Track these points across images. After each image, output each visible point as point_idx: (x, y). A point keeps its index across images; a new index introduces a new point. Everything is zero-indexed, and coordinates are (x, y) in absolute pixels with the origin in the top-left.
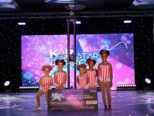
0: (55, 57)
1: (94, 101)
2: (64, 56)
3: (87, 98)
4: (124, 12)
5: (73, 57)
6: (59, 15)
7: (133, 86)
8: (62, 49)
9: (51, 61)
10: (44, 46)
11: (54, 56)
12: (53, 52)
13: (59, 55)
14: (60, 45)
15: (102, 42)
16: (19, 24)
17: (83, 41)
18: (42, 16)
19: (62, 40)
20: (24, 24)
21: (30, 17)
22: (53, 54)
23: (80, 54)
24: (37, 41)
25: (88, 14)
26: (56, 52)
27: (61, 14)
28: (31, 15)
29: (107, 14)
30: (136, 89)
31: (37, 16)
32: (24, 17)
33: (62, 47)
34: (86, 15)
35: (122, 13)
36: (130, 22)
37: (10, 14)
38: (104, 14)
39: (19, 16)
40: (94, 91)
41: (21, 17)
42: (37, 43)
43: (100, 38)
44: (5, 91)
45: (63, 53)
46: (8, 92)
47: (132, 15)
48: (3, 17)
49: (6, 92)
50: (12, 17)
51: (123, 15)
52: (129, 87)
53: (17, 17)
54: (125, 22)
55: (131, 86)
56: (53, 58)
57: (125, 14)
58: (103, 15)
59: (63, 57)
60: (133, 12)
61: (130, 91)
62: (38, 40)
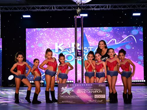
0: (61, 50)
1: (102, 95)
2: (70, 49)
3: (96, 92)
4: (133, 4)
5: (80, 53)
6: (65, 8)
7: (142, 81)
8: (68, 44)
9: (56, 55)
10: (51, 40)
11: (59, 50)
12: (58, 45)
13: (64, 48)
14: (67, 40)
15: (108, 37)
16: (24, 16)
17: (89, 36)
18: (48, 8)
19: (69, 35)
20: (29, 16)
21: (35, 9)
22: (58, 48)
23: (87, 48)
24: (44, 36)
25: (95, 6)
26: (62, 46)
27: (67, 7)
28: (36, 8)
29: (115, 7)
30: (145, 84)
31: (43, 8)
32: (29, 9)
33: (68, 41)
34: (93, 7)
35: (131, 6)
36: (139, 14)
37: (14, 6)
38: (112, 6)
39: (24, 8)
40: (103, 85)
41: (26, 9)
42: (44, 37)
43: (106, 33)
44: (9, 85)
45: (69, 47)
46: (11, 87)
47: (142, 7)
48: (8, 10)
49: (10, 87)
50: (17, 9)
51: (132, 7)
52: (137, 82)
53: (22, 9)
54: (134, 14)
55: (140, 81)
56: (58, 51)
57: (134, 6)
58: (111, 8)
59: (69, 51)
60: (143, 4)
61: (138, 87)
62: (46, 34)
